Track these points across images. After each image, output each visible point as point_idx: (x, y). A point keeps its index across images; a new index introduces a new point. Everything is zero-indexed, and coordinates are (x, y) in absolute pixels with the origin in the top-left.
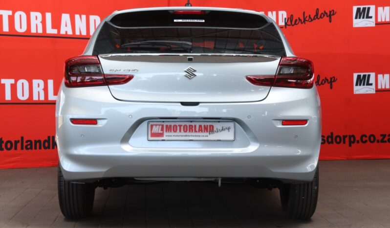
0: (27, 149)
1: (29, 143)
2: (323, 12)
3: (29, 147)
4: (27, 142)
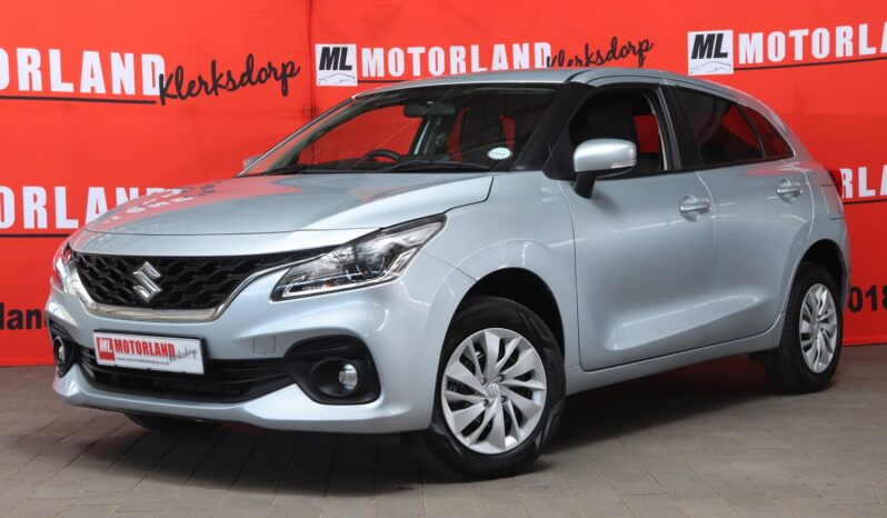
0: (10, 326)
1: (15, 316)
2: (626, 45)
3: (15, 323)
4: (10, 313)
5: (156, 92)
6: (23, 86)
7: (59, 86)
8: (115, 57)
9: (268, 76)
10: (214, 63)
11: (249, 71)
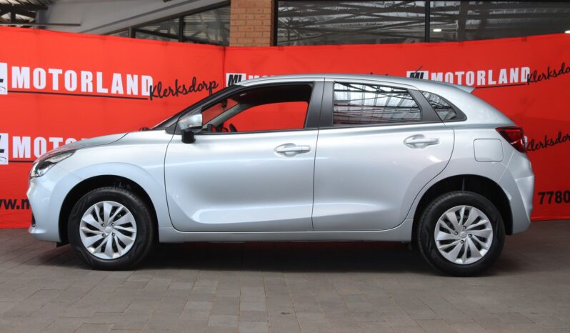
5: (148, 94)
6: (84, 89)
7: (101, 90)
8: (129, 76)
9: (202, 88)
10: (177, 81)
11: (194, 85)
